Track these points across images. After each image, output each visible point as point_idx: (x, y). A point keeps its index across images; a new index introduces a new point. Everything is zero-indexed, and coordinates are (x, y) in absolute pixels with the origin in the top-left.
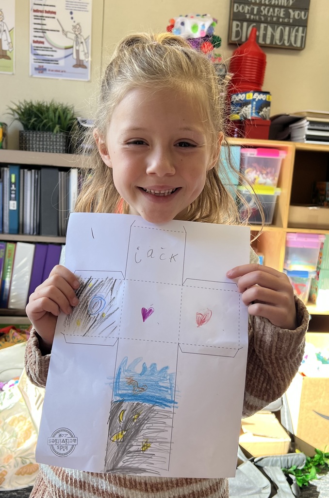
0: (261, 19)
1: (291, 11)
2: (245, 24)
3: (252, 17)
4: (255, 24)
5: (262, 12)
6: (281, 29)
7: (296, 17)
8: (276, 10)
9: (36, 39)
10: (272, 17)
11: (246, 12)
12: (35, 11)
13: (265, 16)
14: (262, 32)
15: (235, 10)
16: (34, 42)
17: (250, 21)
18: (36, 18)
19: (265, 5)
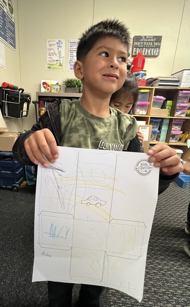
0: (143, 46)
1: (154, 43)
2: (138, 49)
3: (141, 46)
4: (141, 48)
5: (144, 44)
6: (151, 49)
7: (156, 45)
8: (149, 43)
9: (70, 59)
10: (148, 45)
11: (139, 44)
12: (70, 50)
14: (144, 51)
15: (135, 44)
16: (70, 60)
18: (71, 52)
19: (145, 42)
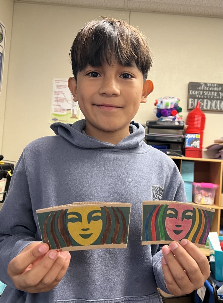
0: (204, 97)
1: (220, 93)
3: (200, 96)
4: (201, 100)
5: (205, 94)
6: (216, 102)
8: (212, 93)
10: (210, 96)
11: (196, 93)
13: (206, 95)
14: (205, 103)
15: (191, 93)
17: (198, 98)
19: (207, 91)
